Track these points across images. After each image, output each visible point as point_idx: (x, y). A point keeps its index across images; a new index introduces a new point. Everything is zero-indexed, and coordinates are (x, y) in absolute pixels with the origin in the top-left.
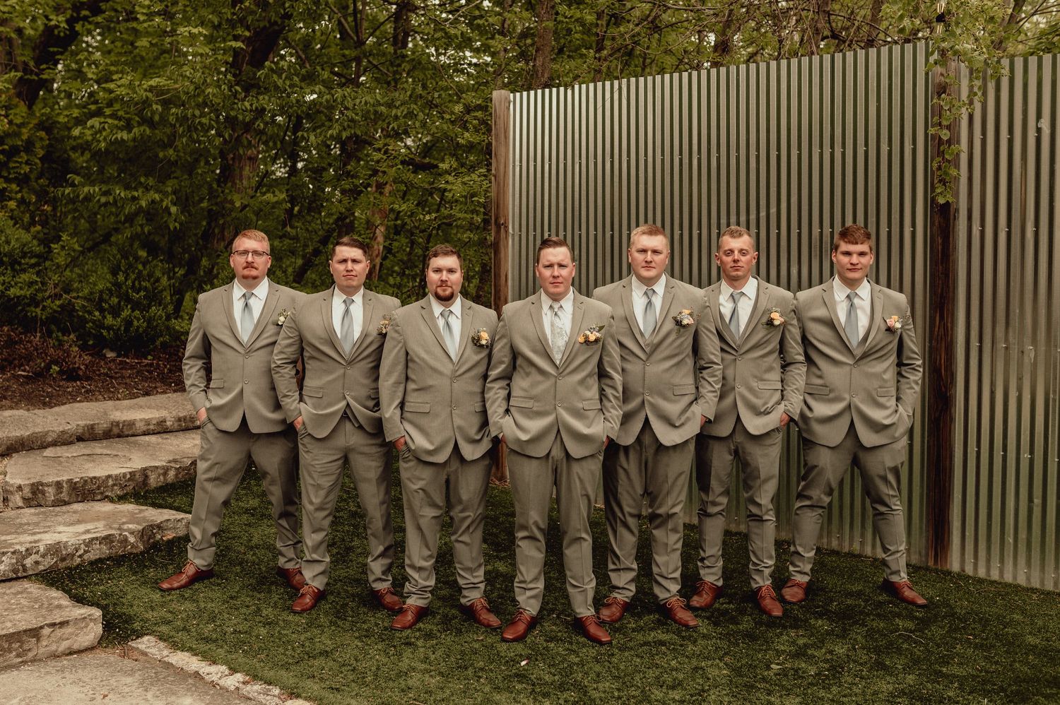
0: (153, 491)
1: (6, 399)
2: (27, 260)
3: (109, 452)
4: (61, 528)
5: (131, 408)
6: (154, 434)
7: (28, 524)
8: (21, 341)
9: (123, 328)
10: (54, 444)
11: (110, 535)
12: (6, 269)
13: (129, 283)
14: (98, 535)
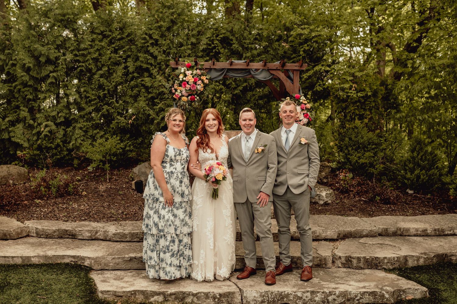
0: (410, 269)
1: (352, 210)
2: (370, 146)
3: (392, 244)
4: (352, 283)
5: (411, 221)
6: (420, 236)
7: (338, 277)
8: (364, 184)
9: (415, 179)
10: (367, 236)
11: (374, 292)
12: (361, 150)
13: (419, 157)
14: (368, 290)
